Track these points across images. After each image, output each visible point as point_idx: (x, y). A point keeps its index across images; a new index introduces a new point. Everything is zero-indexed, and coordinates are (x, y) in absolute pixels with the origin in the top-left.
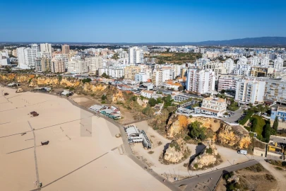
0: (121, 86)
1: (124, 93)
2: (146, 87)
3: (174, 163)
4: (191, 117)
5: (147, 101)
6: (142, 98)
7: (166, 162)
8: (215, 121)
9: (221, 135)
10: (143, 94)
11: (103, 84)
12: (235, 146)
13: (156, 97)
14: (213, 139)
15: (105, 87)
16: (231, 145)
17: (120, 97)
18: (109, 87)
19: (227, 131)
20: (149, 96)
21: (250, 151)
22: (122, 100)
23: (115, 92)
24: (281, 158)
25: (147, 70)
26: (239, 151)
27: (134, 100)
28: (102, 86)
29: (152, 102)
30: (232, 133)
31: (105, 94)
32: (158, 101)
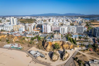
0: (15, 34)
1: (18, 37)
2: (27, 33)
3: (57, 60)
4: (53, 42)
5: (30, 39)
6: (28, 38)
7: (54, 61)
8: (60, 42)
9: (64, 46)
10: (27, 36)
11: (4, 34)
12: (69, 48)
13: (34, 36)
14: (61, 48)
15: (6, 36)
16: (67, 48)
17: (16, 39)
18: (8, 35)
19: (65, 44)
20: (30, 36)
21: (74, 48)
22: (18, 40)
23: (13, 37)
24: (81, 49)
25: (23, 26)
26: (71, 50)
27: (24, 39)
28: (4, 35)
29: (32, 39)
30: (67, 44)
31: (7, 39)
32: (35, 38)
